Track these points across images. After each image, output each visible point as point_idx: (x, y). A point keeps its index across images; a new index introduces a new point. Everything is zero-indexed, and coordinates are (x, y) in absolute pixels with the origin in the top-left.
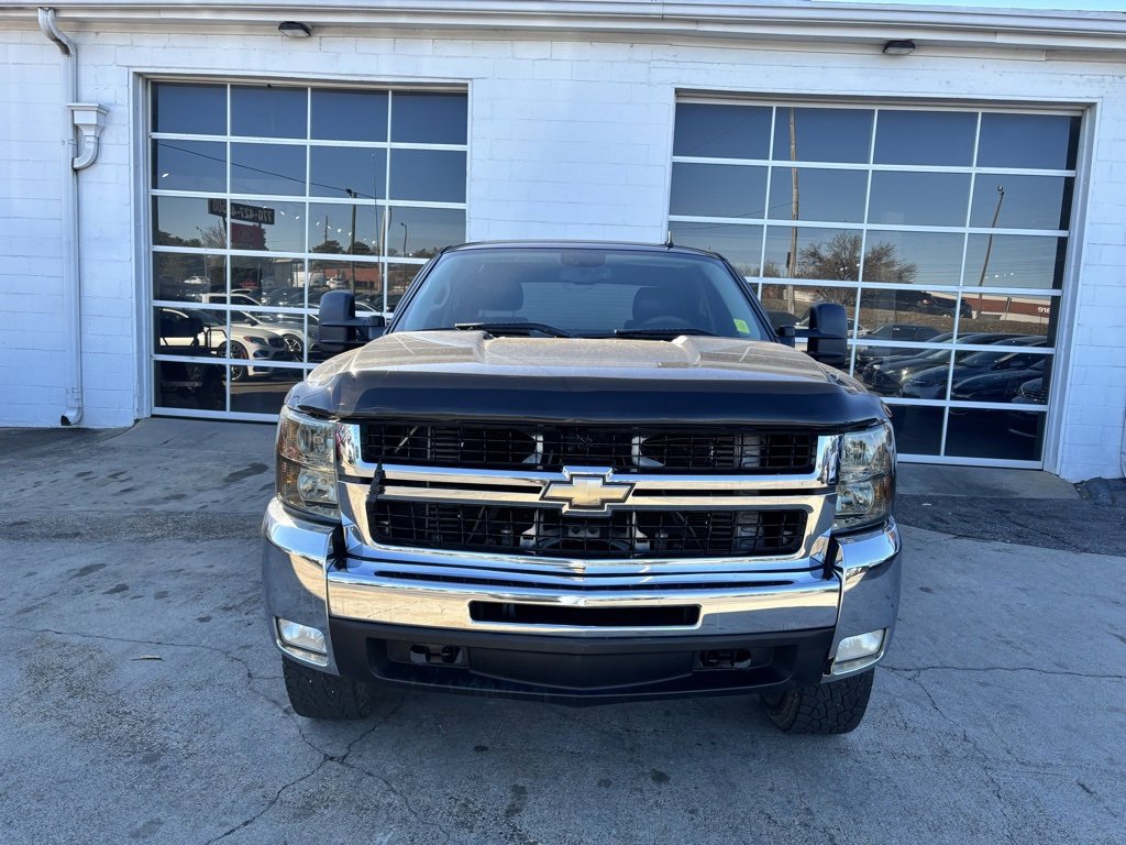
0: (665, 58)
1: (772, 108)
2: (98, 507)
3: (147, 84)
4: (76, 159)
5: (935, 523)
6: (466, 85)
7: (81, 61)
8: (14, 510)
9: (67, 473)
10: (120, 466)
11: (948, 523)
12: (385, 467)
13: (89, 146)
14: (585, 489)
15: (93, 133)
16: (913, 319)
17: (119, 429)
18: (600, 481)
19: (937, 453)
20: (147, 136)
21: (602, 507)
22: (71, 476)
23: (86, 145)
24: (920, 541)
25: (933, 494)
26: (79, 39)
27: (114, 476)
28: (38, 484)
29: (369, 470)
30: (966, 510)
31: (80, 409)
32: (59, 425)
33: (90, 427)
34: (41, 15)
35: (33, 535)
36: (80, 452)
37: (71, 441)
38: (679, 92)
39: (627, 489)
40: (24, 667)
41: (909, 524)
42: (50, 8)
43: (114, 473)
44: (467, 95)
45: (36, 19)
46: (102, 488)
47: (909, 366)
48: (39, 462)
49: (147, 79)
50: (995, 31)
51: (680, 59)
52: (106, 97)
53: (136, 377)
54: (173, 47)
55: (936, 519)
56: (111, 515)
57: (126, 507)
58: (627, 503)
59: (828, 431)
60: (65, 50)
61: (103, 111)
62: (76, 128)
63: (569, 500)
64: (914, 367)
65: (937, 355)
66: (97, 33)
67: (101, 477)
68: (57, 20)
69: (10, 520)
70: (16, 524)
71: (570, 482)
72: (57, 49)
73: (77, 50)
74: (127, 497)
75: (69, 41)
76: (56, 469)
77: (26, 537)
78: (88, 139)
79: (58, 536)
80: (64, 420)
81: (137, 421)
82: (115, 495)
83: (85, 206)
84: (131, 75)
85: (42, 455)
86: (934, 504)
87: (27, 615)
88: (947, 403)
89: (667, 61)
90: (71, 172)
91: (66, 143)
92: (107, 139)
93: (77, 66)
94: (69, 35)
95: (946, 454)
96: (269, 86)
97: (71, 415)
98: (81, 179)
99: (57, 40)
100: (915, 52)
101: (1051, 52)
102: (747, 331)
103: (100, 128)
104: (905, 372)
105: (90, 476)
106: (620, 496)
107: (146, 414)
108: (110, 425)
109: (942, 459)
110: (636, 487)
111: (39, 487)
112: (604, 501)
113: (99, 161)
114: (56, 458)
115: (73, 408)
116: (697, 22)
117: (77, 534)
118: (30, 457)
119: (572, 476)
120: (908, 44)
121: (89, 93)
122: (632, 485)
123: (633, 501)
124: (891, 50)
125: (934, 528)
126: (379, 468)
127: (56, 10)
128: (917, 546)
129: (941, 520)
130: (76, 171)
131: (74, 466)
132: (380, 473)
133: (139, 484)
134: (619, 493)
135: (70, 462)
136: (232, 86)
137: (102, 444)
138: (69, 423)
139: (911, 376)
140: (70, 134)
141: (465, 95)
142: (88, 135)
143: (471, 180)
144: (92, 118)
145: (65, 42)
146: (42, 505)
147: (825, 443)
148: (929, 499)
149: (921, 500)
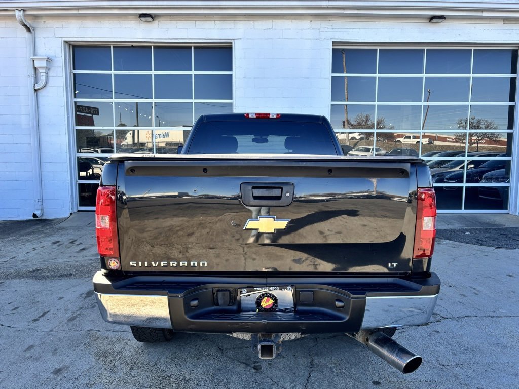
0: (327, 27)
1: (377, 49)
2: (73, 259)
3: (70, 46)
4: (36, 85)
6: (231, 43)
7: (37, 36)
8: (29, 263)
9: (47, 242)
10: (72, 237)
13: (42, 78)
15: (44, 71)
17: (62, 219)
19: (461, 208)
20: (71, 72)
22: (50, 244)
23: (41, 78)
26: (34, 24)
27: (72, 242)
28: (34, 249)
31: (42, 210)
32: (32, 218)
33: (48, 218)
34: (17, 12)
35: (48, 276)
36: (48, 231)
37: (40, 226)
38: (334, 43)
40: (93, 353)
42: (22, 9)
43: (71, 241)
44: (232, 47)
45: (14, 15)
46: (69, 249)
48: (29, 238)
49: (70, 44)
50: (482, 10)
51: (334, 27)
52: (50, 53)
53: (70, 192)
54: (84, 27)
56: (82, 263)
57: (87, 258)
60: (29, 30)
61: (49, 60)
62: (35, 69)
66: (44, 22)
67: (66, 243)
68: (25, 15)
69: (31, 269)
70: (34, 271)
72: (24, 30)
73: (34, 31)
74: (84, 253)
75: (31, 26)
76: (40, 240)
77: (44, 277)
78: (42, 74)
79: (61, 276)
80: (35, 216)
81: (71, 214)
82: (78, 252)
83: (41, 108)
84: (63, 42)
85: (29, 234)
86: (471, 233)
87: (74, 322)
88: (464, 185)
89: (328, 28)
90: (33, 91)
91: (31, 76)
92: (51, 74)
93: (34, 38)
94: (30, 22)
95: (465, 209)
96: (132, 46)
97: (38, 213)
98: (38, 94)
99: (25, 26)
100: (445, 21)
101: (506, 19)
103: (48, 69)
105: (60, 243)
107: (75, 210)
108: (57, 216)
109: (463, 211)
111: (36, 251)
113: (48, 85)
114: (37, 235)
115: (38, 209)
116: (344, 9)
117: (71, 274)
118: (23, 235)
120: (442, 17)
121: (42, 51)
124: (434, 20)
127: (24, 10)
130: (36, 90)
131: (48, 239)
133: (87, 246)
135: (45, 237)
136: (113, 47)
137: (57, 226)
138: (37, 217)
140: (33, 73)
141: (231, 48)
142: (42, 72)
143: (236, 89)
144: (44, 64)
145: (29, 26)
146: (42, 260)
149: (464, 231)
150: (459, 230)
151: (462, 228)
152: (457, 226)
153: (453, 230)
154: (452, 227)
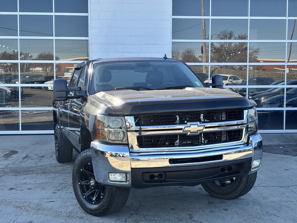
5: (285, 153)
11: (290, 152)
12: (142, 127)
14: (193, 128)
16: (261, 74)
18: (197, 126)
19: (283, 129)
21: (198, 132)
24: (282, 158)
25: (283, 144)
29: (138, 128)
30: (296, 148)
39: (203, 127)
41: (276, 153)
47: (264, 96)
55: (285, 151)
58: (203, 131)
59: (246, 109)
63: (190, 131)
64: (266, 96)
65: (276, 91)
71: (190, 127)
86: (284, 147)
88: (285, 109)
95: (286, 129)
102: (199, 85)
104: (262, 99)
106: (202, 129)
109: (284, 131)
110: (205, 126)
112: (198, 131)
119: (190, 125)
122: (204, 126)
123: (205, 130)
125: (285, 154)
126: (140, 127)
128: (281, 159)
129: (288, 152)
132: (141, 129)
134: (201, 128)
139: (266, 100)
143: (91, 28)
147: (245, 112)
148: (282, 146)
149: (278, 146)
150: (276, 145)
151: (279, 144)
152: (276, 142)
153: (272, 145)
154: (271, 143)
